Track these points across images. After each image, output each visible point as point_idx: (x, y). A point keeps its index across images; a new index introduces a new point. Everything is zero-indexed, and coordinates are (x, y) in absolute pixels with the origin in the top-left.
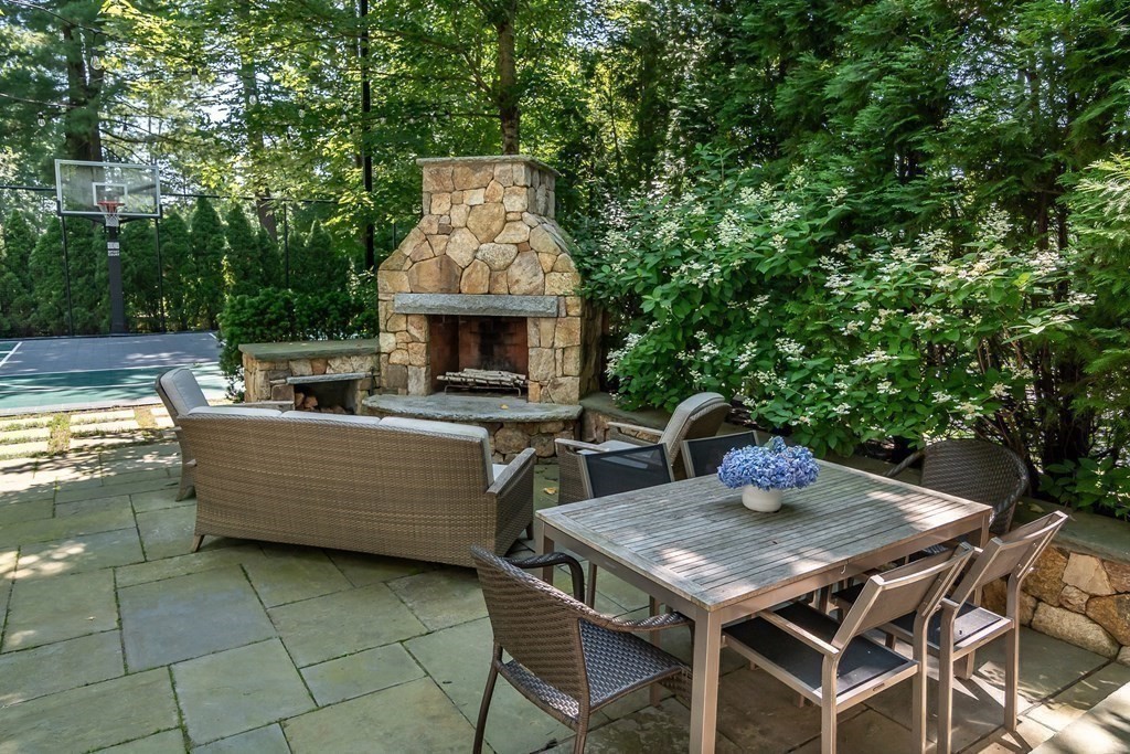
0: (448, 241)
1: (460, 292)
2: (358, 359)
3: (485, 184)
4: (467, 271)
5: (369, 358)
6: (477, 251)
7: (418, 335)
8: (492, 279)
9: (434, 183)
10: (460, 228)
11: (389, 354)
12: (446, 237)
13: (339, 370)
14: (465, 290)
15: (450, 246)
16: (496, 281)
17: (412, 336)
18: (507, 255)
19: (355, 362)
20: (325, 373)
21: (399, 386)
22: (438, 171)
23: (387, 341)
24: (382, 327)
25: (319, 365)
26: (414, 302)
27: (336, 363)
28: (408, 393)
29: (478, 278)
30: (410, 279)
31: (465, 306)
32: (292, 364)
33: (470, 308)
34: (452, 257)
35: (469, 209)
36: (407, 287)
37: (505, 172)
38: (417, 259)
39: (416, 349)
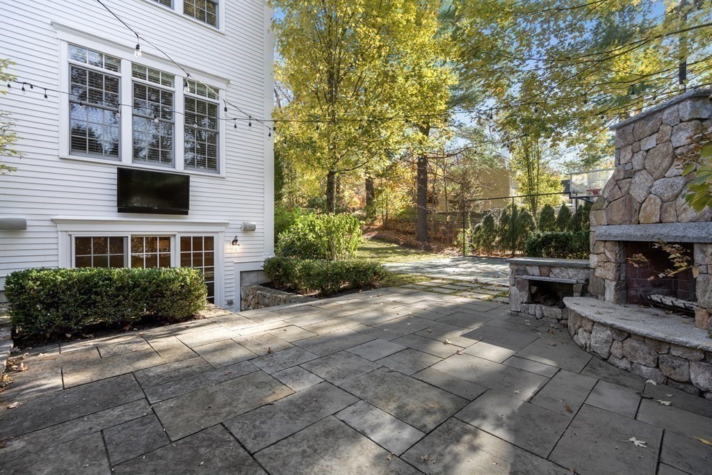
0: (631, 183)
1: (639, 223)
2: (573, 270)
3: (656, 130)
4: (644, 205)
5: (582, 271)
6: (651, 187)
7: (610, 257)
8: (663, 210)
9: (621, 141)
10: (639, 170)
11: (594, 269)
12: (629, 180)
13: (558, 276)
14: (642, 220)
15: (632, 187)
16: (666, 211)
17: (607, 257)
18: (675, 187)
19: (571, 272)
20: (549, 276)
21: (599, 294)
22: (623, 131)
23: (594, 260)
24: (591, 250)
25: (545, 270)
26: (605, 231)
27: (557, 271)
28: (604, 299)
29: (651, 209)
30: (607, 215)
31: (638, 234)
32: (528, 268)
33: (641, 235)
34: (633, 195)
35: (645, 154)
36: (604, 221)
37: (671, 113)
38: (611, 200)
39: (608, 267)
